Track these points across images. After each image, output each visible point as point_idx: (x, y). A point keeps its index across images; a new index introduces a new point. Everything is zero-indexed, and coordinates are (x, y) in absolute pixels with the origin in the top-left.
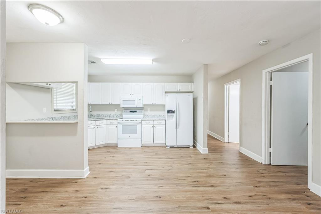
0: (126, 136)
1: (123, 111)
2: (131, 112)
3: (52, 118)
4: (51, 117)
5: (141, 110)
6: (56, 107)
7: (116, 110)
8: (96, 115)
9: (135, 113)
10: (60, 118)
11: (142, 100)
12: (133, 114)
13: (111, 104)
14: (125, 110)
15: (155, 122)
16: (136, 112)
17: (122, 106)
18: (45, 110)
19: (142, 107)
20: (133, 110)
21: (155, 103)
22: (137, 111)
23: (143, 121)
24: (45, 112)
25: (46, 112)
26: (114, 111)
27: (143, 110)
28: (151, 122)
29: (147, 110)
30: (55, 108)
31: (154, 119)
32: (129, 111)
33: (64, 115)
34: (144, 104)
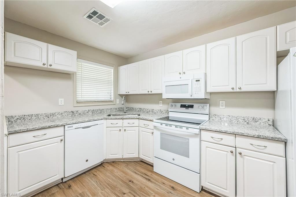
0: (168, 155)
1: (170, 104)
2: (182, 106)
3: (73, 112)
4: (70, 111)
5: (202, 105)
6: (82, 98)
7: (160, 102)
8: (138, 109)
9: (190, 110)
10: (87, 111)
11: (202, 82)
12: (187, 111)
13: (150, 93)
14: (173, 104)
15: (241, 142)
16: (192, 106)
17: (164, 97)
18: (61, 101)
19: (204, 98)
20: (187, 104)
21: (240, 89)
22: (195, 105)
23: (202, 132)
24: (61, 104)
25: (63, 104)
26: (158, 103)
27: (208, 105)
28: (229, 140)
29: (217, 105)
30: (80, 98)
31: (236, 129)
32: (179, 105)
33: (92, 108)
34: (209, 90)
